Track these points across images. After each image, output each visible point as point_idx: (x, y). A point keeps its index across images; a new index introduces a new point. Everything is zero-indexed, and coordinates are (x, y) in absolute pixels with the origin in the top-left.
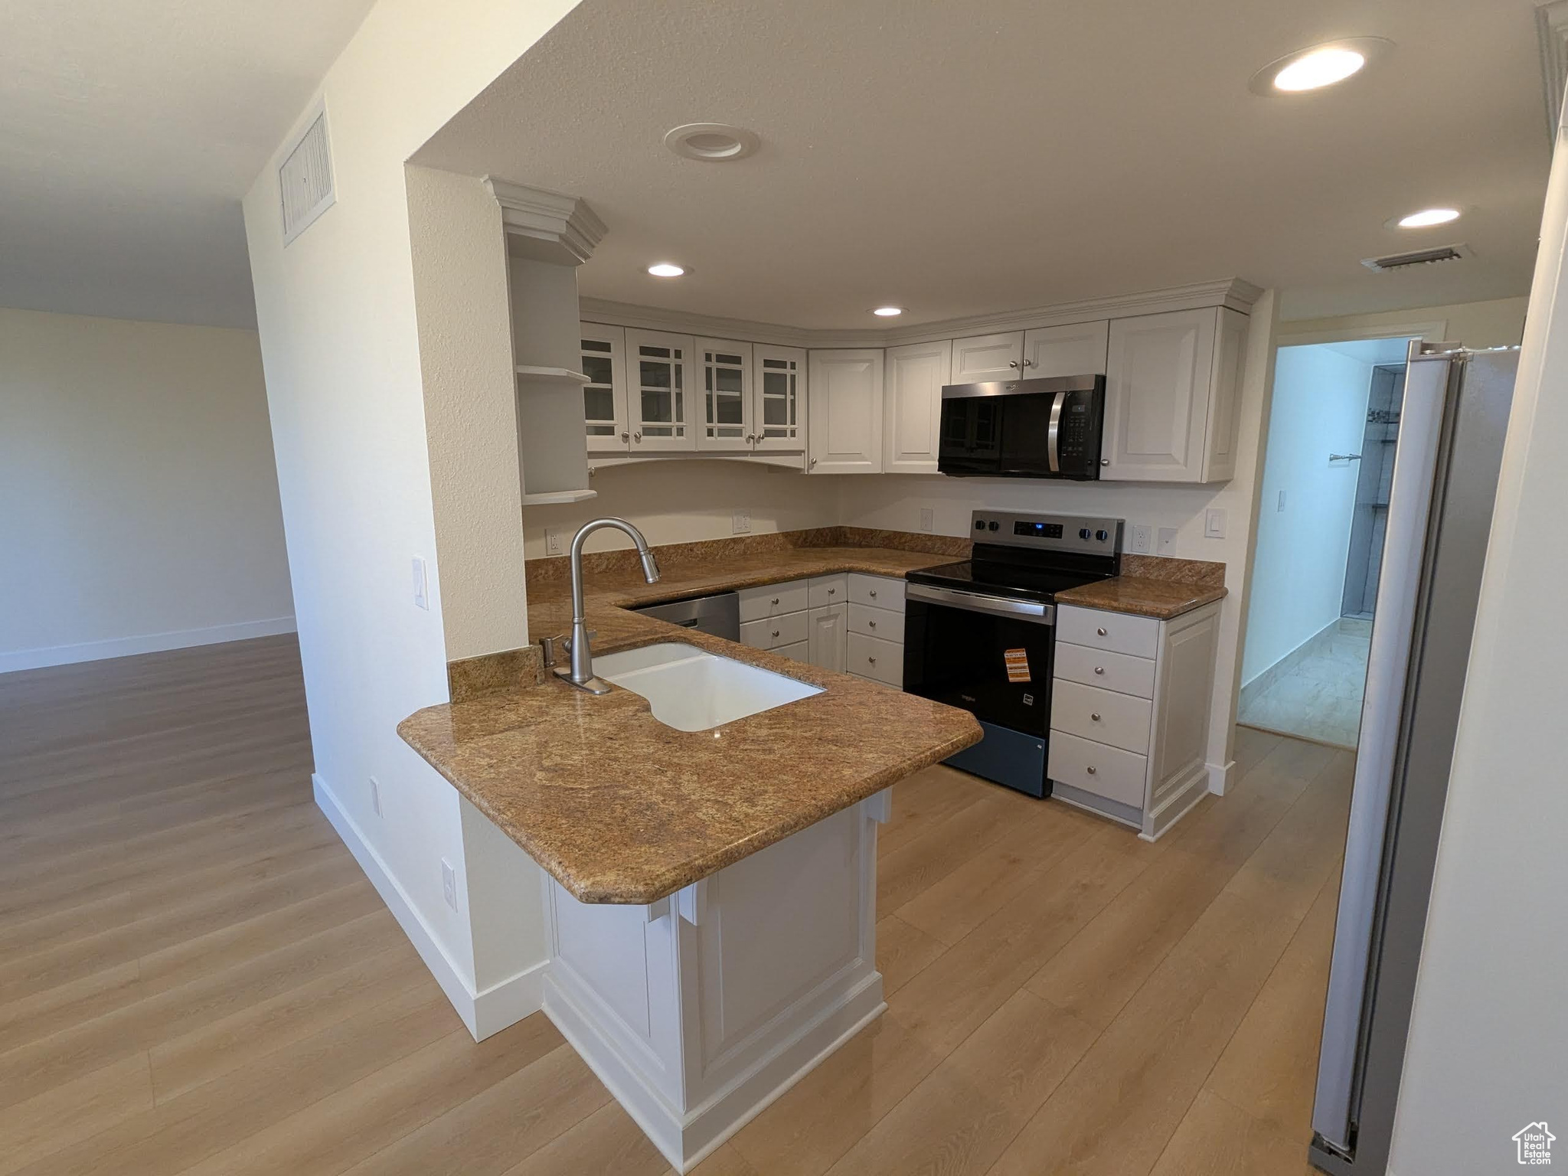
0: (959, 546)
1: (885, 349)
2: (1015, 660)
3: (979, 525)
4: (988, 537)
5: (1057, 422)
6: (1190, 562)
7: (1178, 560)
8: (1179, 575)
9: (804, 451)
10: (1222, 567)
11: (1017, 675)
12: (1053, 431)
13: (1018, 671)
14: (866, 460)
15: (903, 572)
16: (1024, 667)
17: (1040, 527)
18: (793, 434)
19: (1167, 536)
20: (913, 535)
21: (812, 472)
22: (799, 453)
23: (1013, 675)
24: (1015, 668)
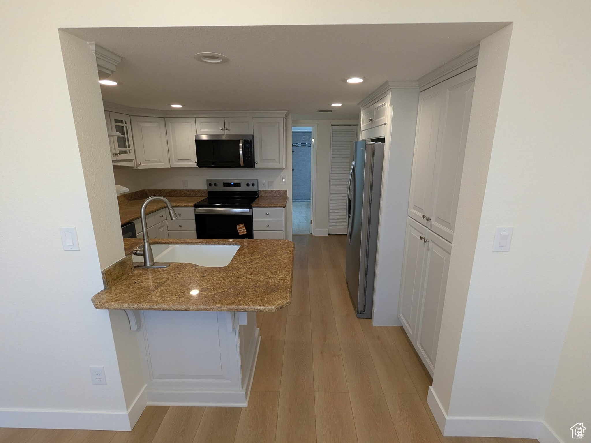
0: (201, 193)
1: (164, 118)
2: (241, 228)
3: (210, 185)
4: (213, 188)
5: (242, 149)
6: (278, 190)
7: (275, 190)
8: (275, 195)
9: (134, 159)
10: (286, 191)
11: (242, 233)
12: (241, 152)
13: (242, 231)
14: (162, 162)
15: (193, 205)
16: (244, 230)
17: (233, 184)
18: (130, 152)
19: (271, 183)
20: (180, 190)
21: (139, 168)
22: (131, 160)
23: (240, 233)
24: (241, 230)
